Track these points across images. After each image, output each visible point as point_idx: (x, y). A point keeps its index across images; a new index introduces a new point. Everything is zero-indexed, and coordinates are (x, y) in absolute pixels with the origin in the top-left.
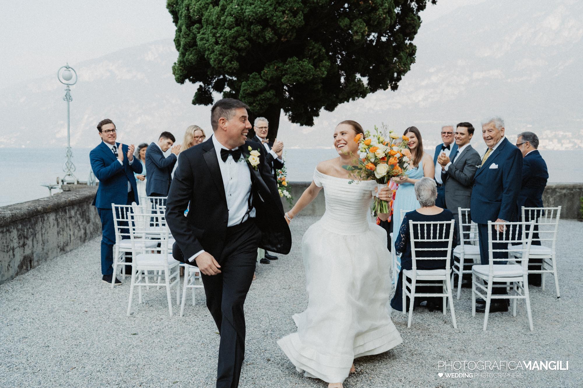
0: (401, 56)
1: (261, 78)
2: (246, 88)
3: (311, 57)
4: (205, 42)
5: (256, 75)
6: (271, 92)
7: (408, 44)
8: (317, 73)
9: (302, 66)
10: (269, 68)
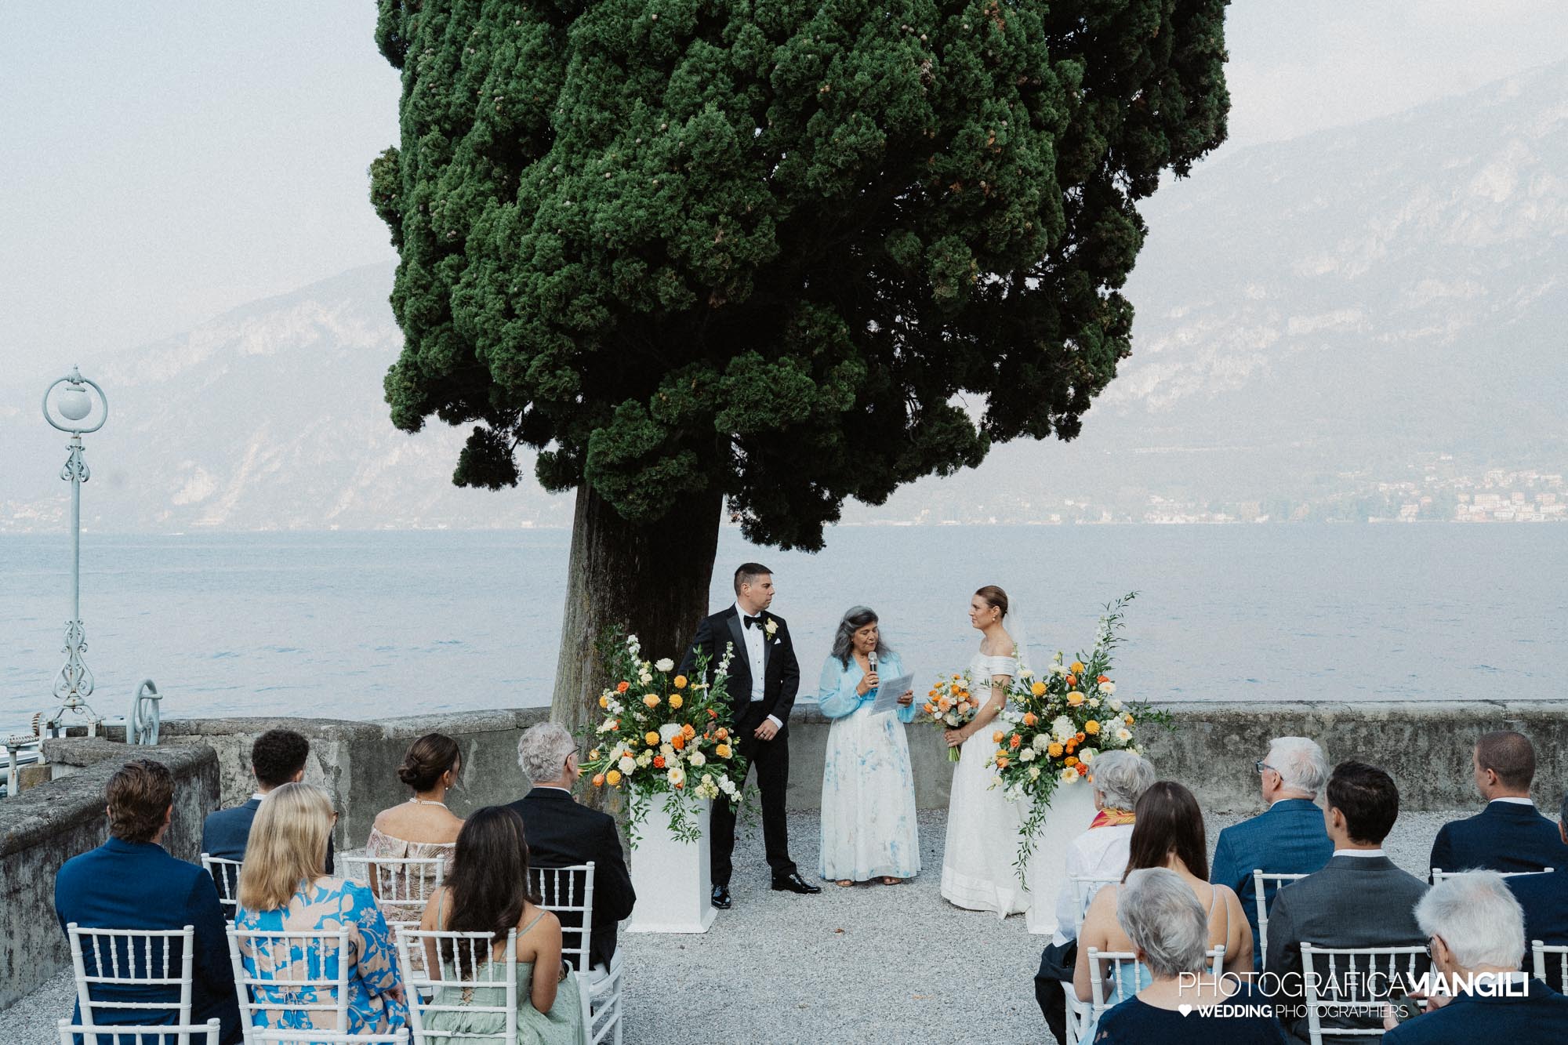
0: (1087, 337)
1: (650, 417)
2: (602, 447)
3: (804, 350)
4: (474, 310)
5: (634, 407)
6: (683, 459)
7: (1107, 297)
8: (823, 400)
9: (775, 380)
10: (675, 386)
